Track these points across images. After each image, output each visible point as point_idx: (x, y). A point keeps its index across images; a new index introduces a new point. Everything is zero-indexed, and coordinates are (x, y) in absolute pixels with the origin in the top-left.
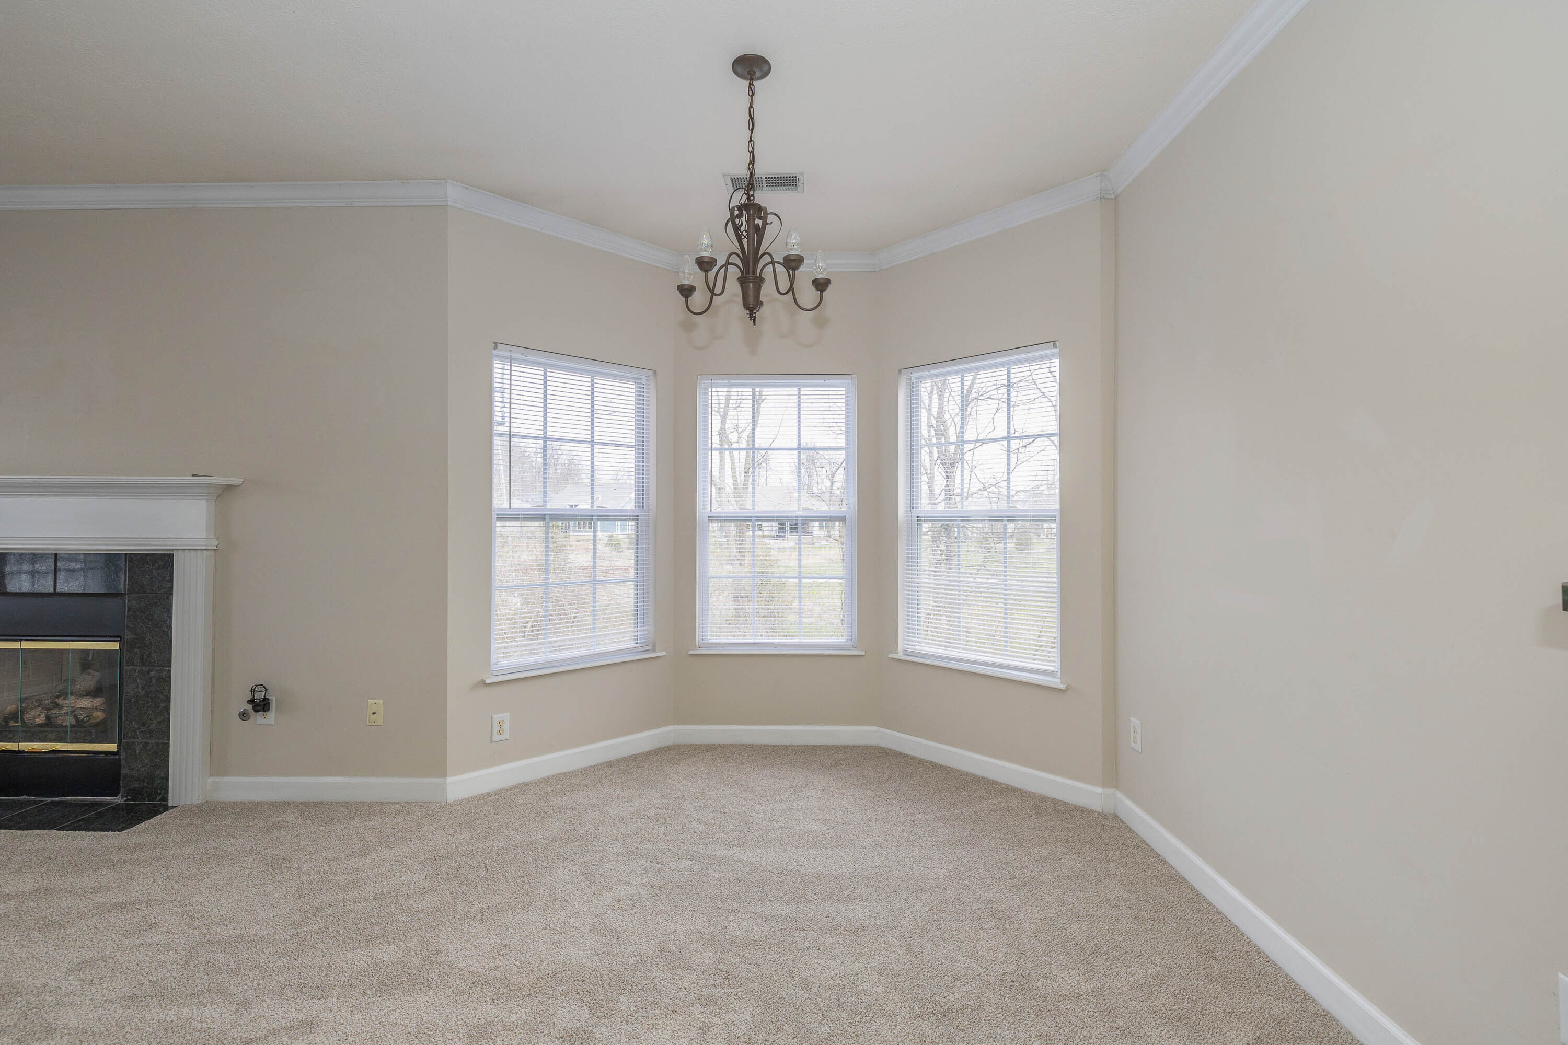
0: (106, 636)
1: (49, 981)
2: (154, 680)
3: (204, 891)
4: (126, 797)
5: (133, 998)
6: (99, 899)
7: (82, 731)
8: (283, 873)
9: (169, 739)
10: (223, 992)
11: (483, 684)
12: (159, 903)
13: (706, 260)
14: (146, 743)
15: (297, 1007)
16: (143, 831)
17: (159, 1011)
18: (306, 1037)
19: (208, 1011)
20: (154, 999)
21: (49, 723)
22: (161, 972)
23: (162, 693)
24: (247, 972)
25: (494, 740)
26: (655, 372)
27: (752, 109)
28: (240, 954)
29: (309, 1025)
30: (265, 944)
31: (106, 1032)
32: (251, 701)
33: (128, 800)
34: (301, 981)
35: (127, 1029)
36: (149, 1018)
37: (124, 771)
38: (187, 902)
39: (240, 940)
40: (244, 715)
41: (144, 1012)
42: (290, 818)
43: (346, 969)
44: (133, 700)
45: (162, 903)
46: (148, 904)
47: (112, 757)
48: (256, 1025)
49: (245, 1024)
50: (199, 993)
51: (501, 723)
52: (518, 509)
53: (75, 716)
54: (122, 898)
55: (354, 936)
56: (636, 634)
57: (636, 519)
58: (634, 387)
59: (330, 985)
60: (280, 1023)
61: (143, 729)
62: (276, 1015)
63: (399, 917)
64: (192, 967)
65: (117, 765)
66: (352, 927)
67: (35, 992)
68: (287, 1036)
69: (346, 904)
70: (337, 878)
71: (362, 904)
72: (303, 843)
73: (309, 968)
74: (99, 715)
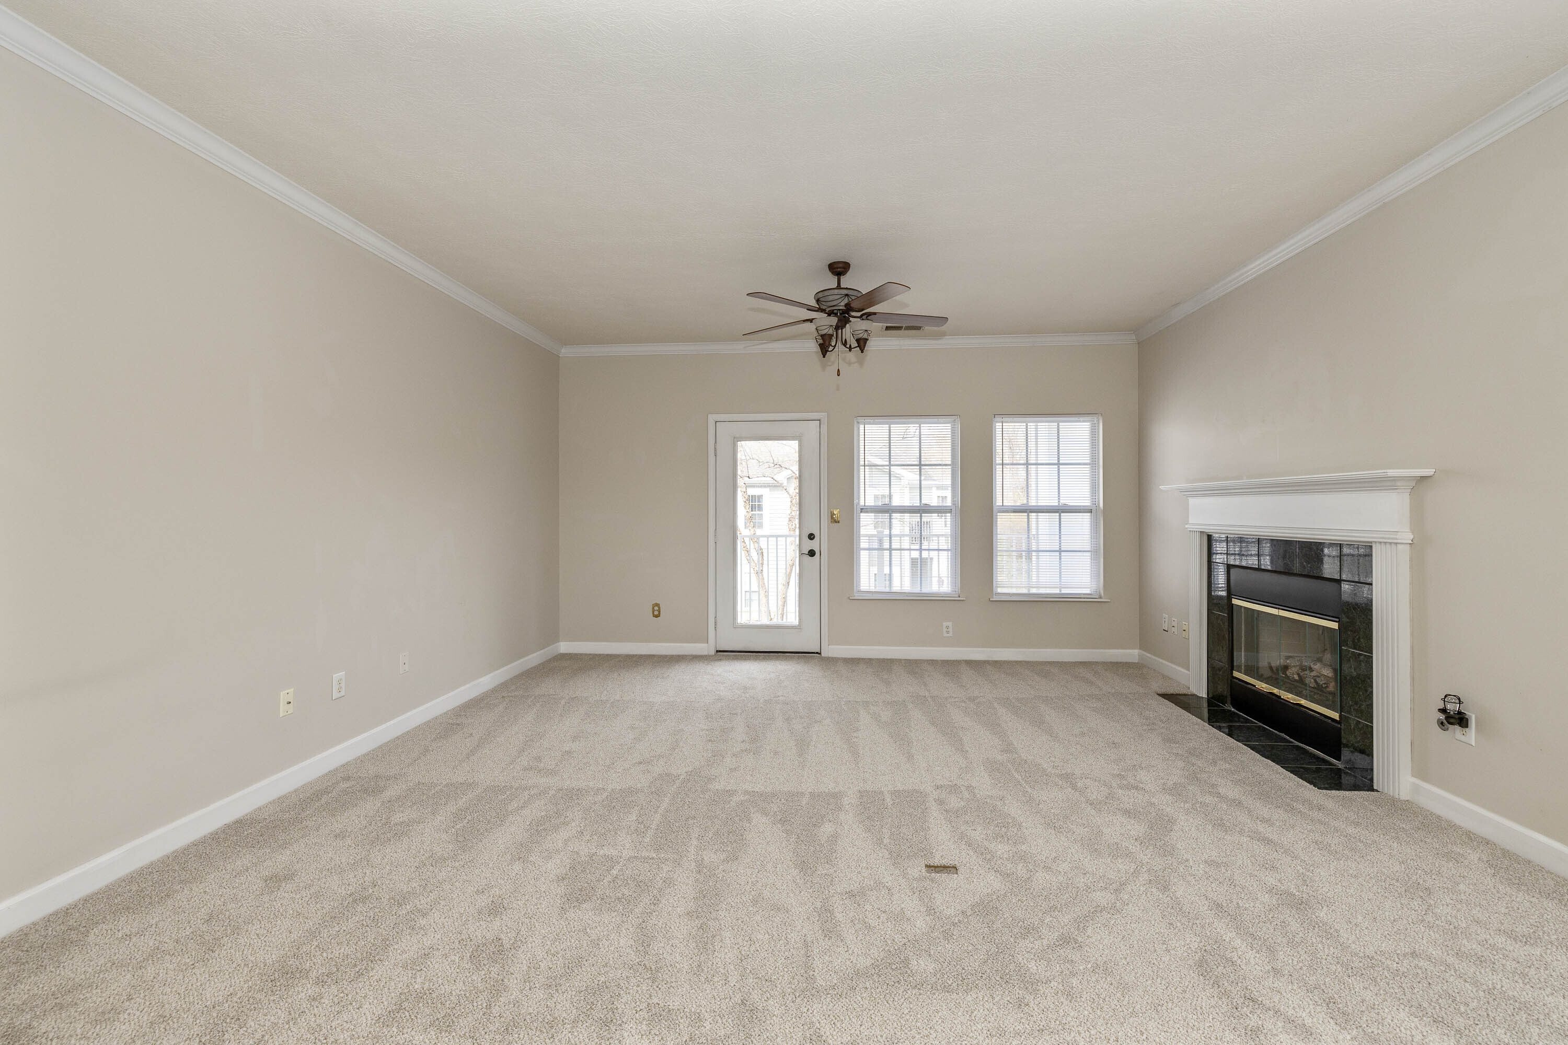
0: (1328, 616)
1: (1191, 859)
2: (1363, 664)
3: (1331, 869)
4: (1346, 765)
5: (1219, 906)
6: (1261, 828)
7: (1318, 693)
8: (1413, 899)
9: (1373, 722)
10: (1271, 950)
12: (1293, 855)
14: (1358, 721)
15: (1313, 1012)
16: (1333, 798)
17: (1224, 927)
18: (1296, 1039)
19: (1251, 954)
20: (1229, 917)
21: (1300, 683)
22: (1250, 904)
23: (1369, 678)
24: (1302, 952)
28: (1310, 935)
29: (1307, 1032)
30: (1337, 943)
31: (1187, 914)
32: (1445, 710)
33: (1346, 768)
34: (1335, 996)
35: (1198, 922)
36: (1215, 926)
37: (1338, 737)
38: (1312, 868)
39: (1321, 925)
40: (1441, 725)
41: (1216, 920)
42: (1474, 857)
43: (1386, 1023)
44: (1348, 678)
45: (1296, 857)
46: (1285, 852)
47: (1335, 724)
48: (1270, 994)
49: (1263, 986)
50: (1258, 937)
53: (1315, 681)
54: (1275, 837)
55: (1425, 1005)
59: (1357, 1023)
60: (1287, 1010)
61: (1356, 707)
62: (1291, 1002)
63: (1499, 1031)
64: (1270, 916)
65: (1337, 733)
66: (1432, 995)
67: (1180, 860)
68: (1283, 1024)
69: (1448, 971)
70: (1465, 941)
71: (1467, 985)
72: (1462, 887)
73: (1353, 992)
74: (1332, 687)
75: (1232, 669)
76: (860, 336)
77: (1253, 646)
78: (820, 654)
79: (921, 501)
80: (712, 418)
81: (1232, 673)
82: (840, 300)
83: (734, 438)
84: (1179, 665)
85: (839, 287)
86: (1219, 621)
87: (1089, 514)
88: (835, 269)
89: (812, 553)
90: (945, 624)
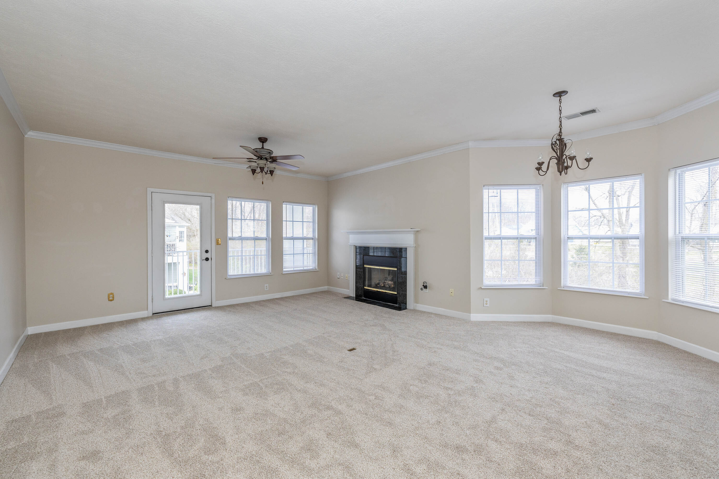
0: (393, 267)
2: (403, 278)
7: (390, 289)
9: (407, 293)
11: (481, 288)
13: (541, 163)
14: (402, 293)
21: (384, 286)
23: (405, 281)
25: (484, 306)
26: (543, 185)
27: (560, 108)
32: (423, 286)
33: (399, 305)
37: (398, 299)
40: (422, 289)
43: (447, 343)
44: (400, 283)
47: (396, 295)
51: (487, 301)
52: (492, 236)
53: (389, 285)
55: (449, 339)
56: (536, 279)
57: (536, 238)
58: (535, 190)
61: (402, 290)
65: (397, 298)
66: (448, 337)
74: (393, 286)
75: (364, 286)
76: (272, 170)
77: (370, 279)
78: (211, 306)
79: (254, 235)
80: (150, 190)
81: (364, 287)
82: (267, 154)
83: (164, 202)
84: (344, 288)
85: (263, 148)
86: (360, 273)
87: (312, 240)
88: (261, 140)
89: (207, 259)
90: (266, 285)
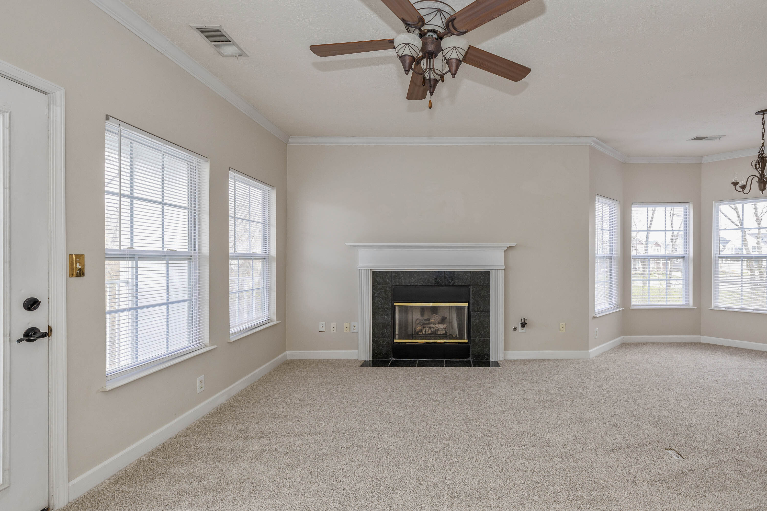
0: (462, 301)
2: (482, 317)
4: (473, 358)
9: (489, 338)
11: (594, 318)
14: (480, 339)
23: (485, 321)
25: (596, 338)
26: (620, 202)
32: (521, 323)
33: (474, 359)
37: (471, 349)
40: (515, 329)
44: (475, 324)
47: (466, 345)
61: (479, 334)
65: (468, 347)
75: (394, 339)
81: (392, 341)
86: (384, 316)
89: (33, 335)
